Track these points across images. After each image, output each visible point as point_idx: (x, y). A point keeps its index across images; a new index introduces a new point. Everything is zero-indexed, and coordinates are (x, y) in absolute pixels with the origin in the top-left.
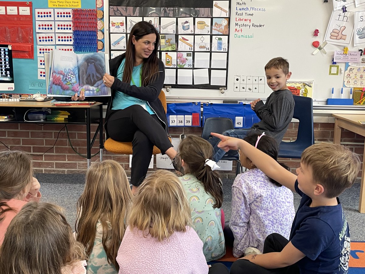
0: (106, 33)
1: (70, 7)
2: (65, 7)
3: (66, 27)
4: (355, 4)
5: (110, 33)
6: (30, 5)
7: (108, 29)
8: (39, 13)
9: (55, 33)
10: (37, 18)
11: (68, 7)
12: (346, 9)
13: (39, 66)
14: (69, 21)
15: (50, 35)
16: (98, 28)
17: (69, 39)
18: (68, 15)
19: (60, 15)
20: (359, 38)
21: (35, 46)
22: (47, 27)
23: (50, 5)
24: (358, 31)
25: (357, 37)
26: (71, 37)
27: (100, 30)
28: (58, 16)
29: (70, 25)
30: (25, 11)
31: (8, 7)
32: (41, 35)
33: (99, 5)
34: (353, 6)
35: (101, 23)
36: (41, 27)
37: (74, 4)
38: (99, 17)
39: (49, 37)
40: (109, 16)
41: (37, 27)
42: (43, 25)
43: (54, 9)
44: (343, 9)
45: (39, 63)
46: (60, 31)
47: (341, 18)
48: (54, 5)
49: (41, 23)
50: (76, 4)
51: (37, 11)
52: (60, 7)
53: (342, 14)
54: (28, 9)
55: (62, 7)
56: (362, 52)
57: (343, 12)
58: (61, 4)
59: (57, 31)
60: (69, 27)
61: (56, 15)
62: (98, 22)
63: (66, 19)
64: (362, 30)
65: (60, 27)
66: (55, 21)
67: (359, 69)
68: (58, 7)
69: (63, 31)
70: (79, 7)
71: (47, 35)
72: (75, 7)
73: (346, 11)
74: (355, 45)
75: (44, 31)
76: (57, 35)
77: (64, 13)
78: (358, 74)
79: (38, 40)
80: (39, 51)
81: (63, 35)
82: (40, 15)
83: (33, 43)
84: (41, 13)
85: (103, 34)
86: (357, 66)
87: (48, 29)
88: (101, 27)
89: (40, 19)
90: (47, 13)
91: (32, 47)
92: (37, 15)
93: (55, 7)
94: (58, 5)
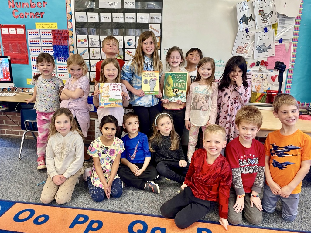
0: (75, 46)
1: (50, 28)
2: (47, 28)
3: (48, 42)
4: (255, 27)
5: (77, 47)
6: (24, 27)
7: (76, 44)
8: (30, 33)
9: (41, 47)
10: (29, 36)
11: (49, 28)
12: (248, 30)
13: (33, 69)
14: (50, 38)
15: (38, 48)
16: (70, 43)
17: (51, 51)
18: (49, 34)
19: (44, 34)
20: (258, 52)
21: (29, 56)
22: (36, 42)
23: (37, 27)
24: (257, 47)
25: (256, 52)
26: (52, 50)
27: (71, 45)
28: (43, 35)
29: (51, 41)
30: (21, 31)
31: (10, 29)
32: (32, 48)
33: (69, 27)
34: (254, 28)
35: (71, 40)
36: (32, 42)
37: (52, 26)
38: (70, 35)
39: (37, 50)
40: (76, 35)
41: (29, 42)
42: (33, 41)
43: (40, 29)
44: (246, 30)
45: (32, 67)
46: (45, 45)
47: (245, 37)
48: (39, 27)
49: (32, 40)
50: (54, 26)
51: (29, 31)
52: (43, 28)
53: (245, 34)
54: (22, 29)
55: (44, 28)
56: (259, 63)
57: (246, 33)
58: (44, 26)
59: (43, 45)
60: (50, 43)
61: (41, 34)
62: (70, 39)
63: (48, 36)
64: (260, 46)
65: (44, 42)
66: (40, 38)
67: (257, 76)
68: (42, 28)
69: (46, 45)
70: (56, 28)
71: (36, 48)
72: (54, 28)
73: (248, 32)
74: (255, 58)
75: (34, 45)
76: (43, 48)
77: (46, 33)
78: (255, 79)
79: (31, 51)
80: (32, 59)
81: (47, 48)
82: (31, 34)
83: (28, 54)
84: (32, 33)
85: (73, 47)
86: (255, 74)
87: (37, 43)
88: (72, 42)
89: (31, 36)
90: (35, 33)
91: (27, 56)
92: (29, 34)
93: (40, 28)
94: (42, 27)
